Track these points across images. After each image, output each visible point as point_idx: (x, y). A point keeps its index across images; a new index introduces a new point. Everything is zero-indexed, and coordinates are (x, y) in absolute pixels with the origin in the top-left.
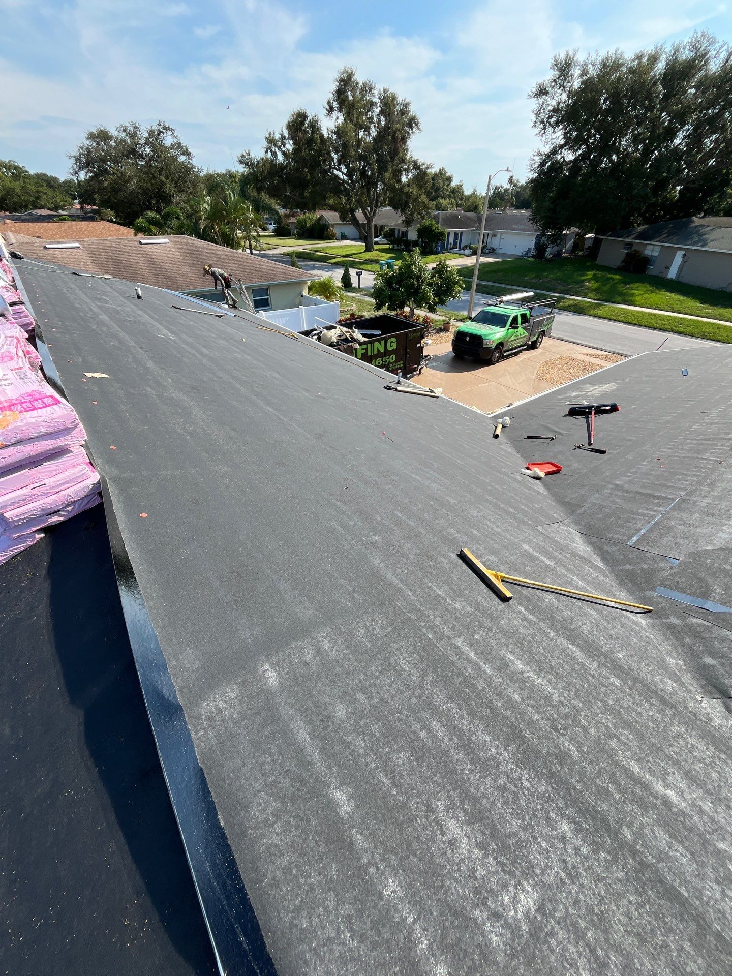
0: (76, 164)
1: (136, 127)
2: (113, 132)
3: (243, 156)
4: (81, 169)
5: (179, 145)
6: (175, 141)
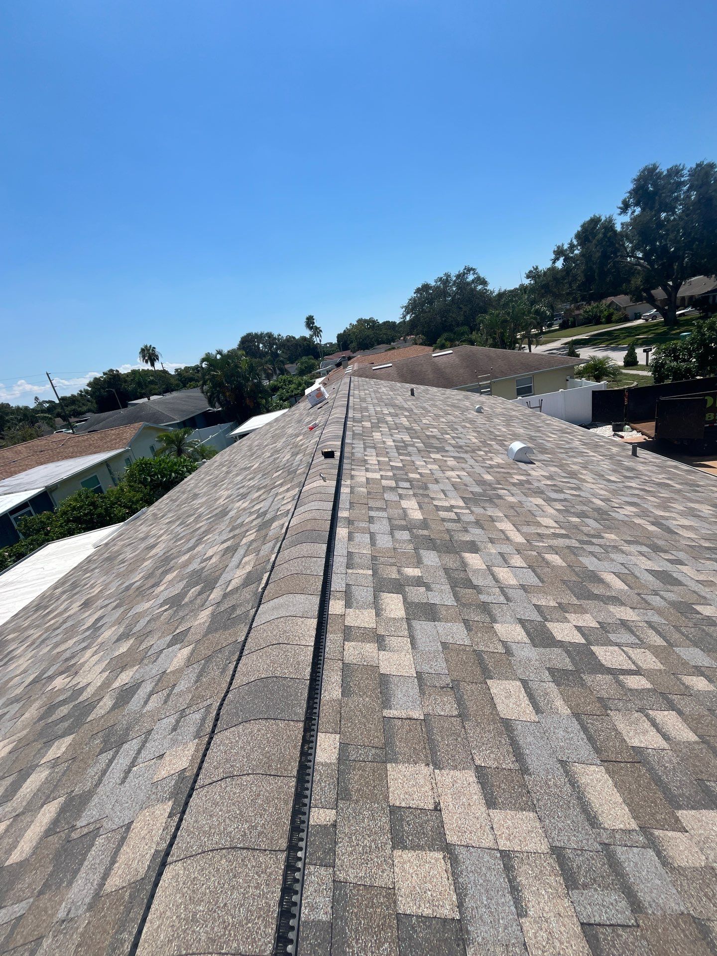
1: (448, 276)
2: (433, 284)
3: (531, 272)
4: (408, 313)
6: (476, 276)
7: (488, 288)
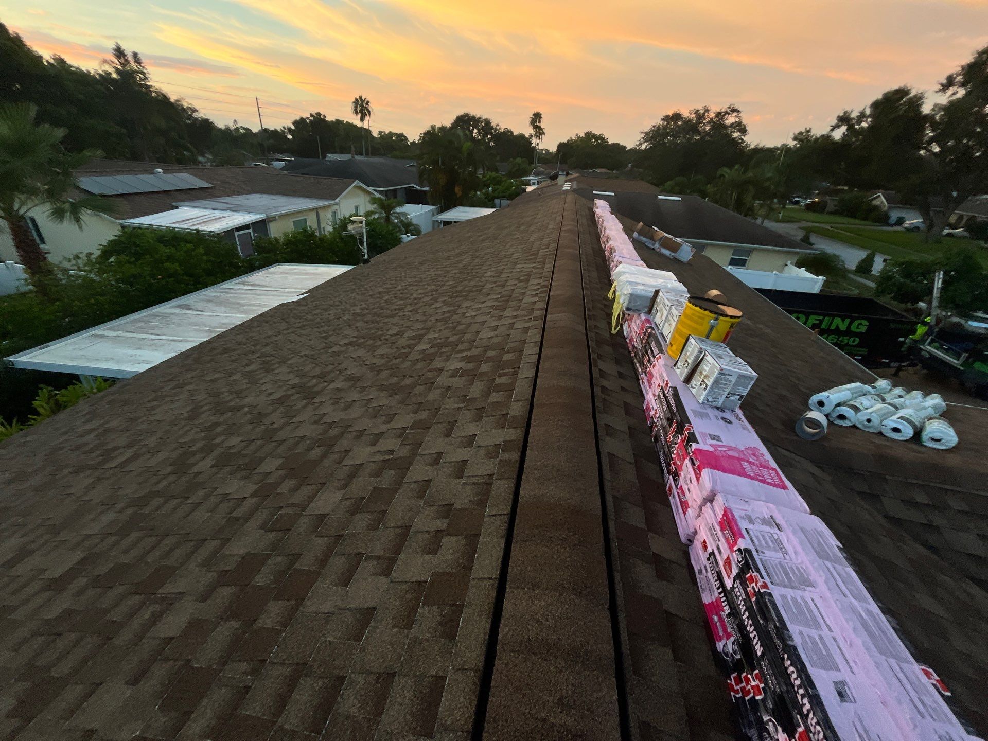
1: (707, 111)
3: (801, 133)
4: (645, 141)
6: (737, 120)
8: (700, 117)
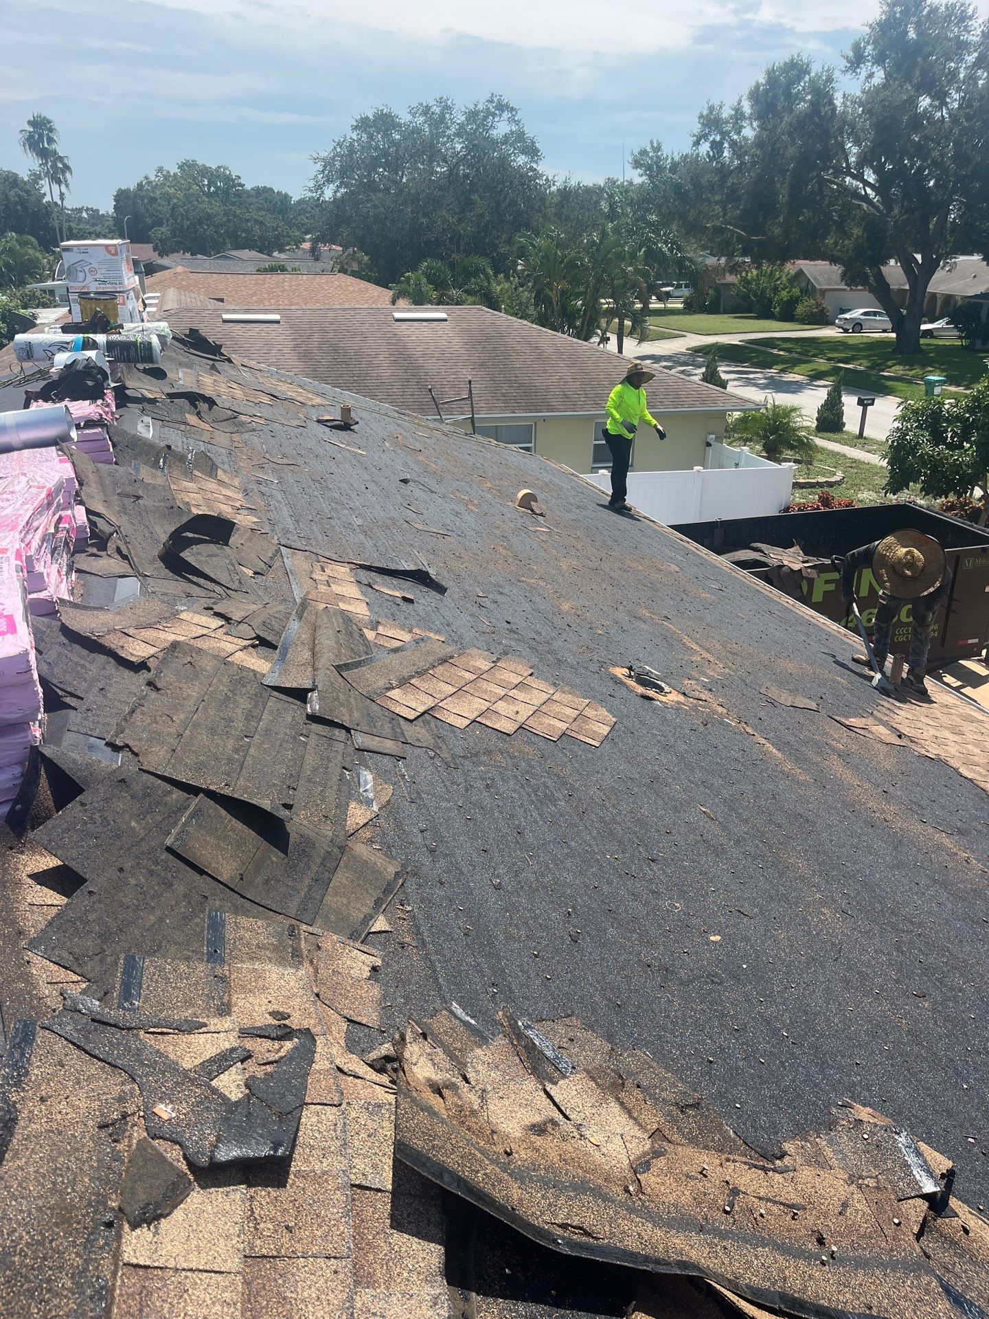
0: (323, 172)
2: (404, 117)
3: (644, 153)
4: (329, 180)
5: (520, 136)
6: (515, 129)
7: (541, 168)
8: (439, 122)
